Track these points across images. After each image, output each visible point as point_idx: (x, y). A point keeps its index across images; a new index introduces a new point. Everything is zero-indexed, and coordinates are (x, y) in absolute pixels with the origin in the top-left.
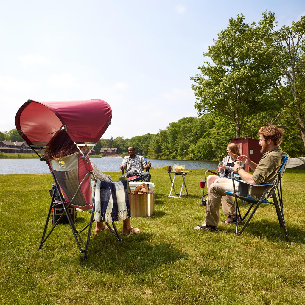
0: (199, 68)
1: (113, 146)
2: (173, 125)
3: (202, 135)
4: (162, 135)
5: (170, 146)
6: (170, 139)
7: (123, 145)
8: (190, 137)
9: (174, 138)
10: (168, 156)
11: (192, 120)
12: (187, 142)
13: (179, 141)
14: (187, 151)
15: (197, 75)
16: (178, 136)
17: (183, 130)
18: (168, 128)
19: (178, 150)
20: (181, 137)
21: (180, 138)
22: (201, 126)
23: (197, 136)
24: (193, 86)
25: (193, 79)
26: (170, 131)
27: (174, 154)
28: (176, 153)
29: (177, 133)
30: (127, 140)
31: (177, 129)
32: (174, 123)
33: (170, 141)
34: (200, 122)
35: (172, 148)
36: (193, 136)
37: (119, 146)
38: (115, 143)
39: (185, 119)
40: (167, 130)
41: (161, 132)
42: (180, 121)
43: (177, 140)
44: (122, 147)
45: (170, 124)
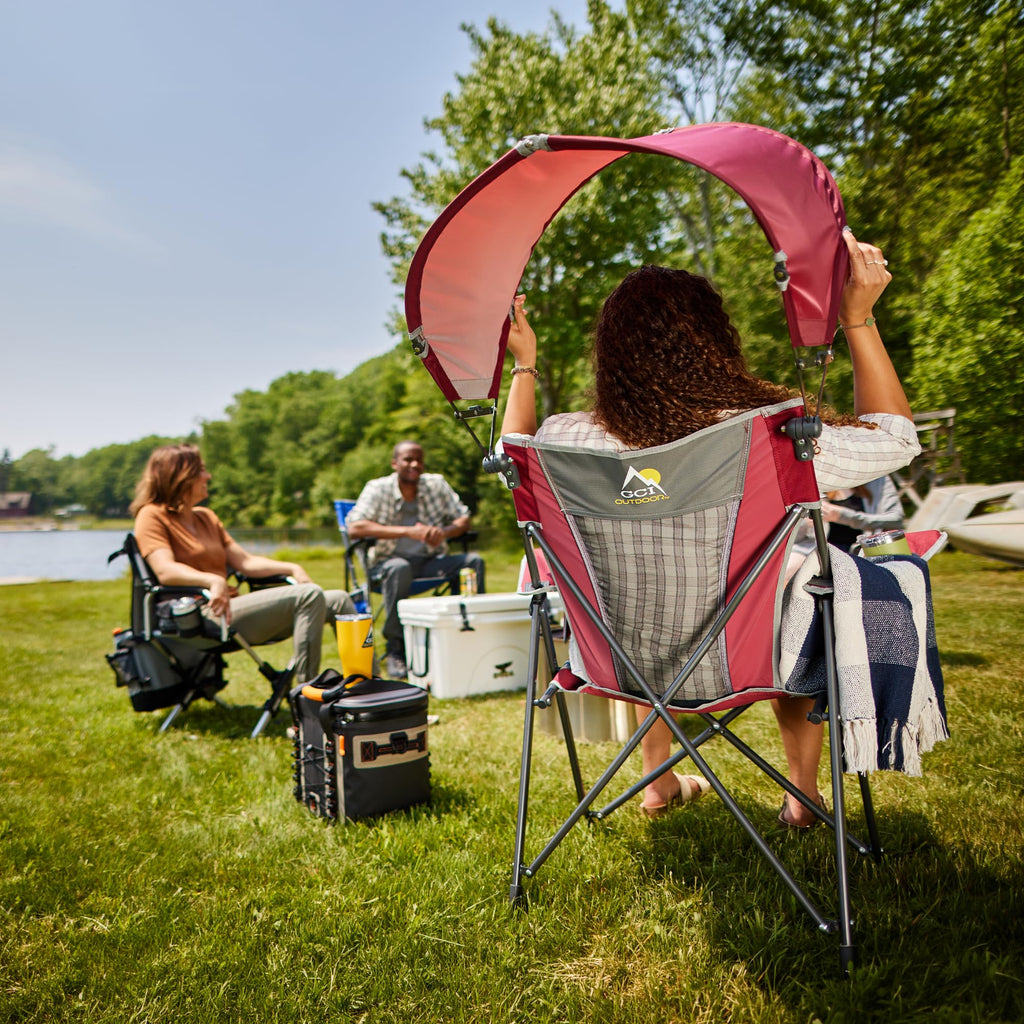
0: (405, 174)
1: (11, 485)
2: (249, 399)
3: (360, 435)
4: (209, 438)
5: (241, 476)
6: (239, 447)
7: (54, 480)
8: (314, 442)
9: (256, 451)
10: (234, 515)
11: (318, 381)
12: (305, 462)
13: (277, 461)
14: (307, 494)
15: (396, 200)
16: (274, 439)
17: (289, 420)
18: (229, 410)
19: (271, 492)
20: (281, 443)
21: (280, 447)
22: (354, 402)
23: (340, 438)
24: (384, 238)
25: (381, 209)
26: (239, 422)
27: (256, 509)
28: (267, 504)
29: (264, 428)
30: (70, 460)
31: (266, 414)
32: (250, 394)
33: (242, 461)
34: (351, 390)
35: (251, 487)
36: (326, 438)
37: (35, 483)
38: (19, 474)
39: (292, 377)
40: (225, 418)
41: (206, 428)
42: (275, 386)
43: (268, 457)
44: (48, 489)
45: (236, 397)
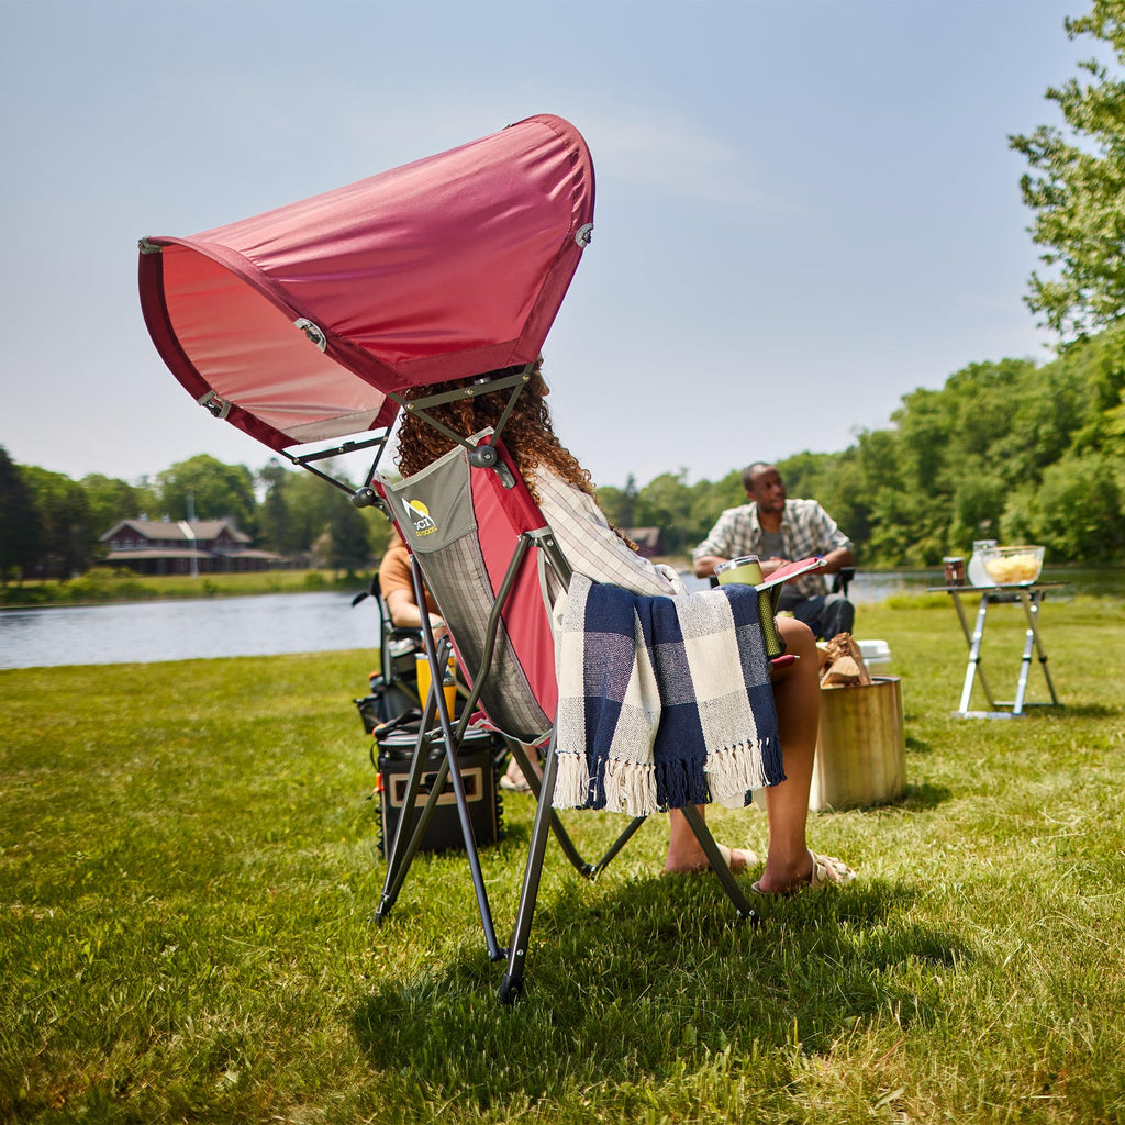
0: (1051, 95)
1: (637, 519)
2: (920, 403)
3: (1067, 442)
4: (868, 456)
5: (909, 502)
6: (908, 463)
7: (686, 512)
8: (1005, 455)
9: (929, 468)
10: (902, 552)
11: (1010, 373)
12: (993, 481)
13: (956, 479)
14: (995, 523)
15: (1043, 130)
16: (952, 452)
17: (972, 426)
18: (896, 417)
19: (949, 522)
20: (963, 456)
21: (960, 463)
22: (1058, 399)
23: (1040, 448)
24: (1025, 182)
25: (1022, 145)
26: (909, 432)
27: (930, 543)
28: (944, 537)
29: (939, 438)
30: (705, 486)
31: (942, 420)
32: (923, 393)
33: (911, 483)
34: (1054, 383)
35: (923, 515)
36: (1020, 449)
37: (665, 515)
38: (645, 505)
39: (975, 370)
40: (892, 427)
41: (863, 439)
42: (953, 383)
43: (944, 476)
44: (679, 523)
45: (904, 398)
